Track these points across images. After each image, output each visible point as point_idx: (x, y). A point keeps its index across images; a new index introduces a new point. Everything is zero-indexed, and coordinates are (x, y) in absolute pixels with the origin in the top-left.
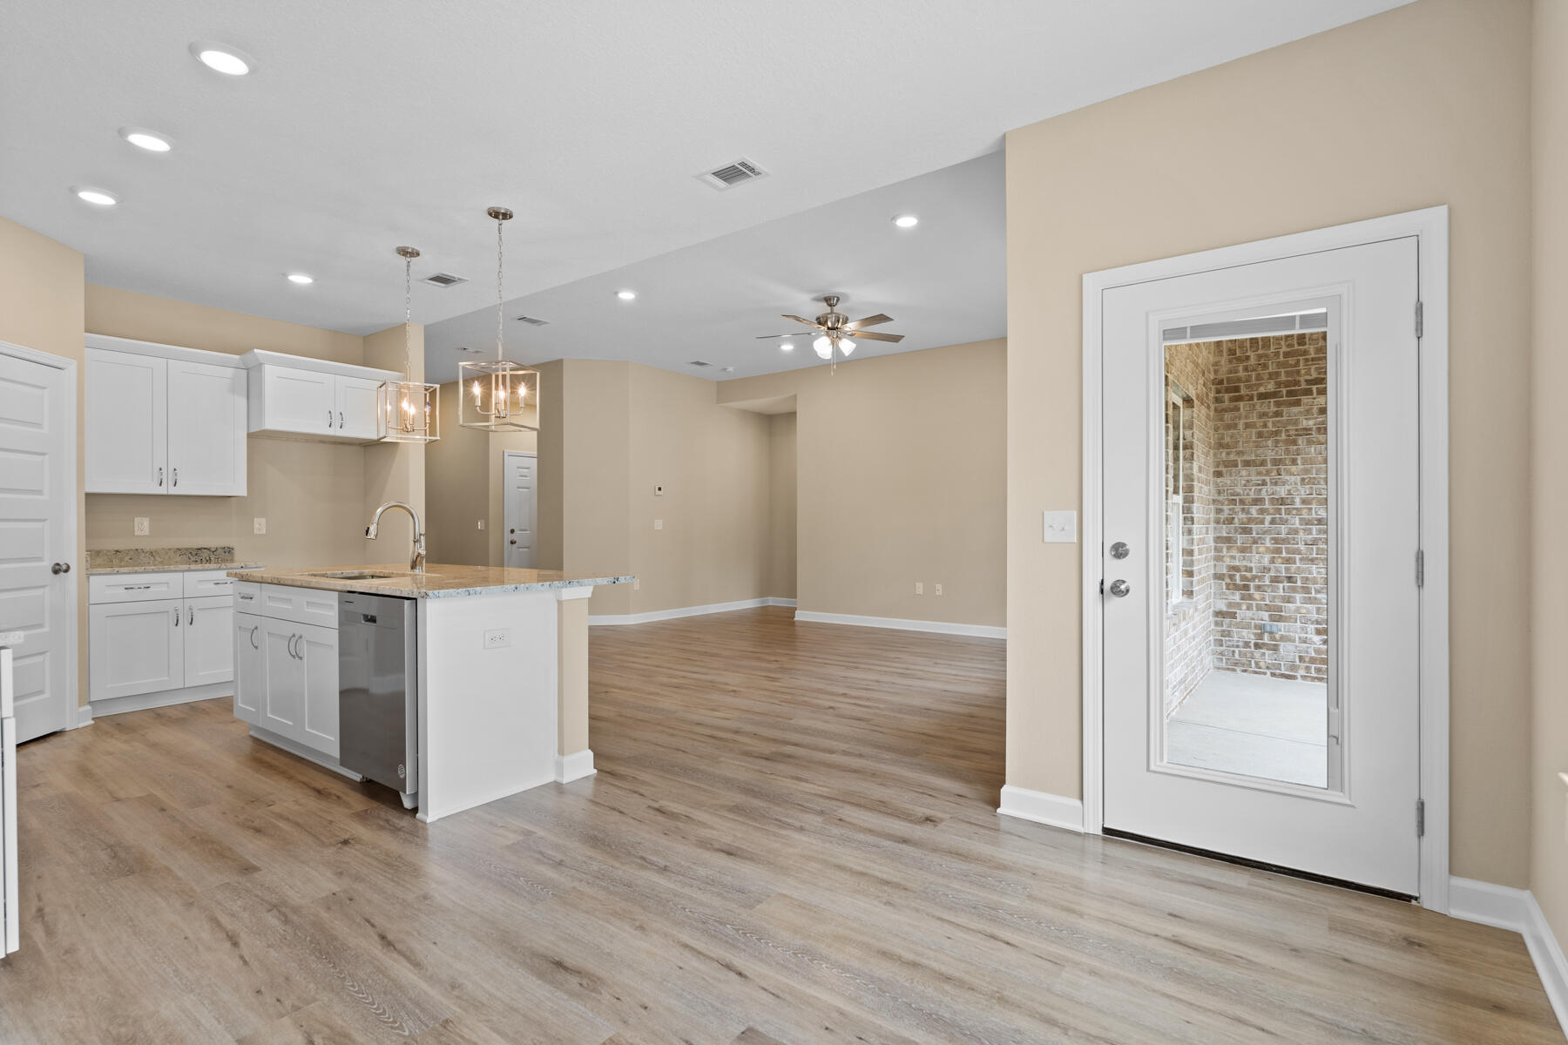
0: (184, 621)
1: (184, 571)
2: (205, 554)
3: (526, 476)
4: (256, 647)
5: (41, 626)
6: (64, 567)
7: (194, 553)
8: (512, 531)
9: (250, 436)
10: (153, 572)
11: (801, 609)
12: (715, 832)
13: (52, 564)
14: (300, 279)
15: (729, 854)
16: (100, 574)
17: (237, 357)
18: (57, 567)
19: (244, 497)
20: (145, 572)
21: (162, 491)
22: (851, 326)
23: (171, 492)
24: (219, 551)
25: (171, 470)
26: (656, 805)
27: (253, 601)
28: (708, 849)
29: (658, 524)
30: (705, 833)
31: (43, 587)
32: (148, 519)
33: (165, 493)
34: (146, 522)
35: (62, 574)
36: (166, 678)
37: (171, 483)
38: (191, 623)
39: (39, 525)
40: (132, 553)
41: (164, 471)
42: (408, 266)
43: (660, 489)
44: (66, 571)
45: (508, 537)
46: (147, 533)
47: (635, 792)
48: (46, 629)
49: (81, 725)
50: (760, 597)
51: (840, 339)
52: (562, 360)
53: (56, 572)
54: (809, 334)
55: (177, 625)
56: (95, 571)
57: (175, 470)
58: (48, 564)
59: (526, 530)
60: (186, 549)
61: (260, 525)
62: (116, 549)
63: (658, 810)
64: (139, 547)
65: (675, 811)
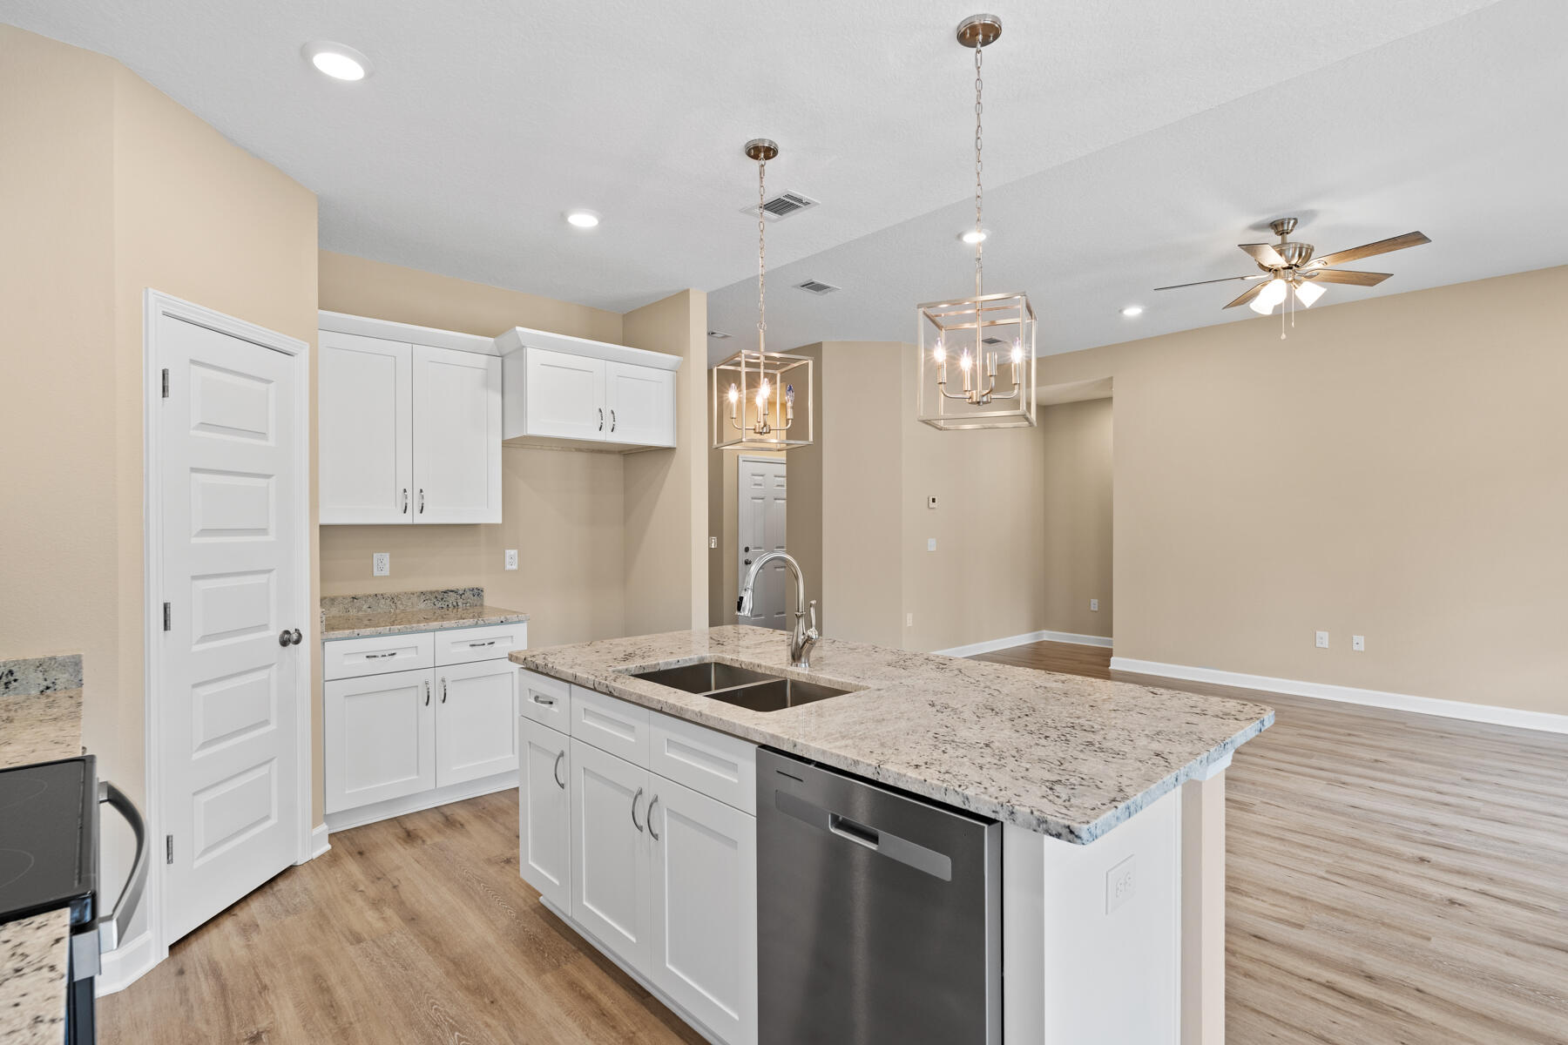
0: (436, 697)
1: (434, 631)
2: (452, 598)
3: (760, 485)
4: (562, 786)
5: (266, 723)
6: (295, 637)
7: (439, 597)
8: (747, 550)
9: (506, 444)
10: (400, 633)
11: (1117, 656)
13: (280, 633)
14: (583, 220)
16: (337, 639)
17: (492, 340)
18: (286, 636)
19: (497, 525)
20: (391, 634)
21: (406, 519)
22: (1314, 264)
23: (416, 522)
24: (468, 594)
25: (417, 491)
27: (554, 708)
29: (932, 545)
31: (268, 665)
32: (388, 555)
33: (410, 522)
34: (386, 557)
35: (291, 646)
36: (415, 777)
37: (417, 509)
38: (444, 701)
39: (262, 579)
40: (370, 599)
41: (409, 493)
42: (762, 173)
43: (934, 500)
44: (297, 642)
45: (743, 556)
46: (388, 574)
48: (272, 727)
49: (315, 855)
50: (1031, 632)
51: (1299, 282)
52: (820, 344)
53: (284, 643)
54: (1242, 278)
55: (427, 704)
56: (333, 634)
57: (421, 491)
58: (275, 633)
59: (761, 548)
60: (431, 593)
61: (511, 558)
62: (353, 595)
64: (379, 591)
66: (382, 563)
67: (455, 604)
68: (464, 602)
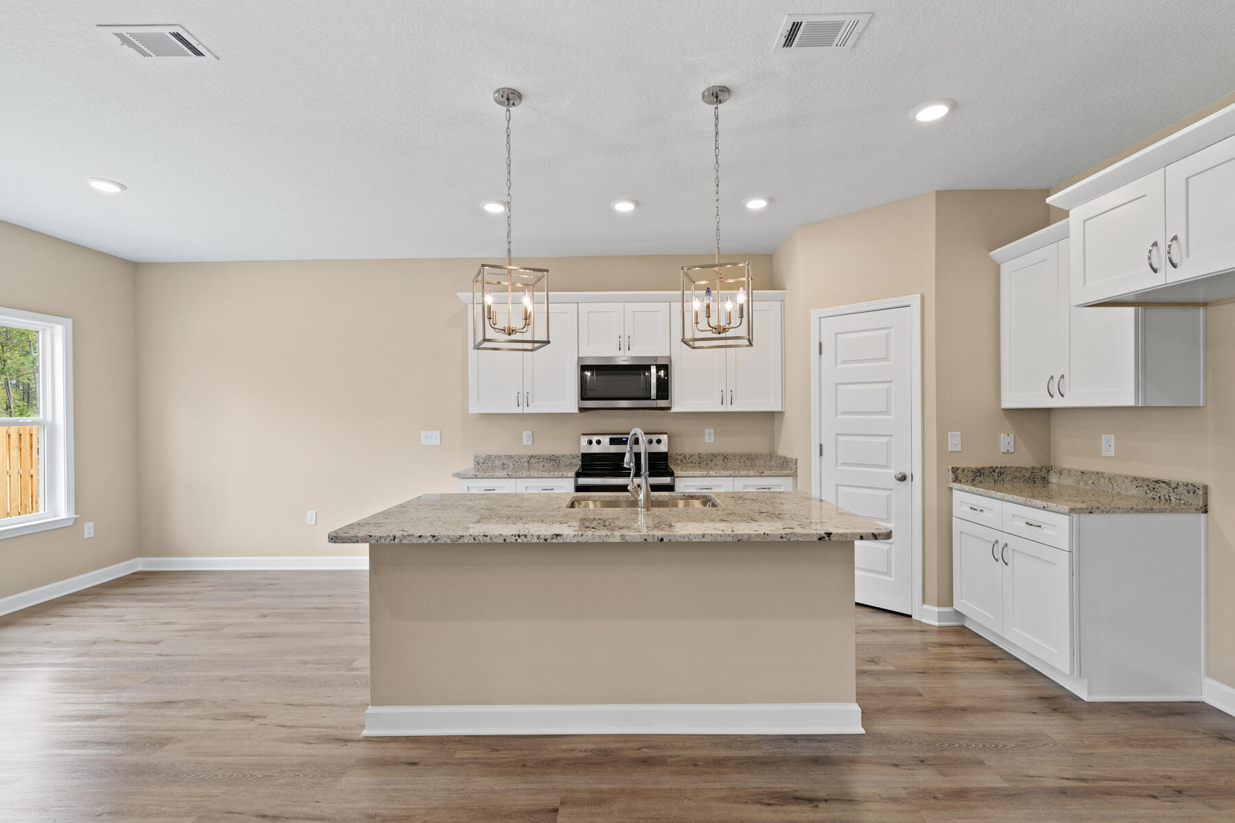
2: (1165, 490)
7: (1152, 486)
12: (186, 714)
13: (897, 472)
15: (170, 702)
26: (257, 721)
28: (189, 700)
30: (196, 711)
31: (892, 490)
40: (1094, 476)
46: (1112, 455)
47: (291, 727)
62: (1083, 469)
63: (254, 717)
64: (1102, 469)
65: (235, 721)
66: (1108, 444)
67: (1167, 497)
68: (1178, 497)
